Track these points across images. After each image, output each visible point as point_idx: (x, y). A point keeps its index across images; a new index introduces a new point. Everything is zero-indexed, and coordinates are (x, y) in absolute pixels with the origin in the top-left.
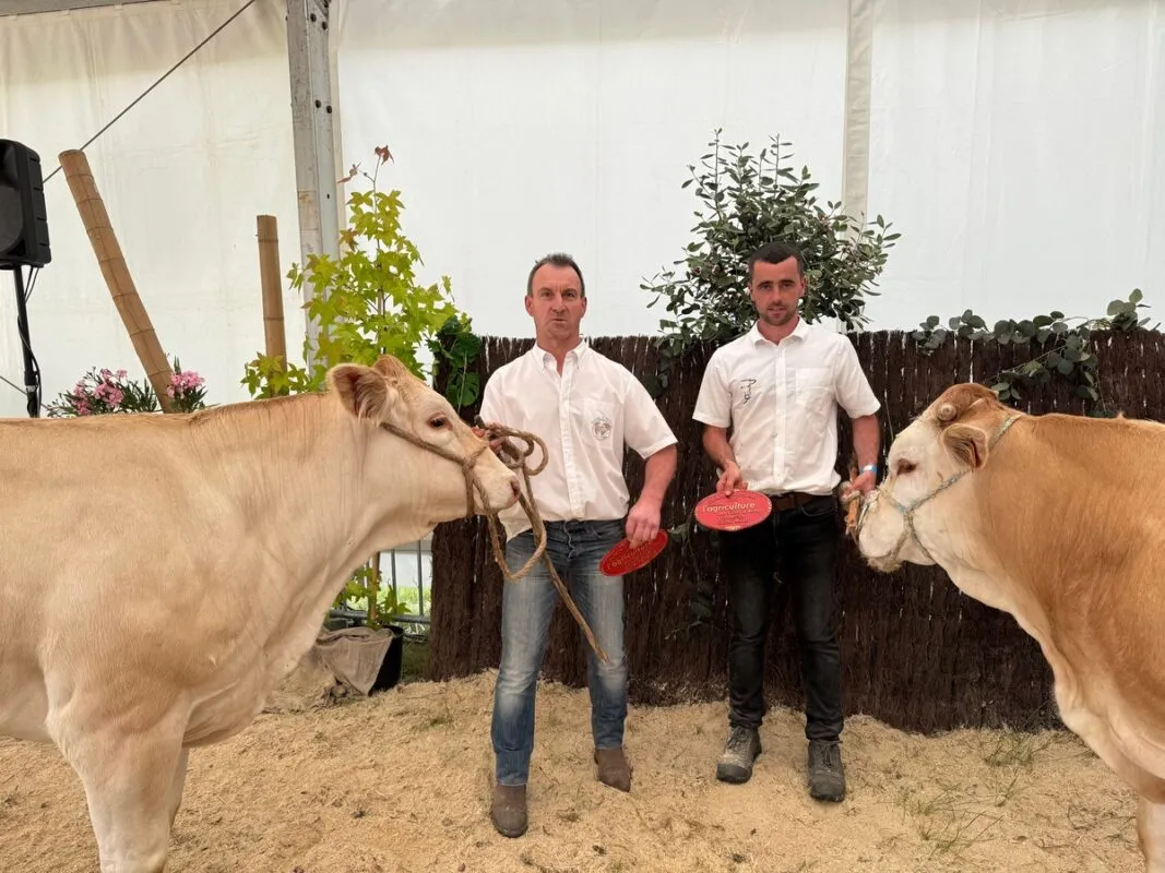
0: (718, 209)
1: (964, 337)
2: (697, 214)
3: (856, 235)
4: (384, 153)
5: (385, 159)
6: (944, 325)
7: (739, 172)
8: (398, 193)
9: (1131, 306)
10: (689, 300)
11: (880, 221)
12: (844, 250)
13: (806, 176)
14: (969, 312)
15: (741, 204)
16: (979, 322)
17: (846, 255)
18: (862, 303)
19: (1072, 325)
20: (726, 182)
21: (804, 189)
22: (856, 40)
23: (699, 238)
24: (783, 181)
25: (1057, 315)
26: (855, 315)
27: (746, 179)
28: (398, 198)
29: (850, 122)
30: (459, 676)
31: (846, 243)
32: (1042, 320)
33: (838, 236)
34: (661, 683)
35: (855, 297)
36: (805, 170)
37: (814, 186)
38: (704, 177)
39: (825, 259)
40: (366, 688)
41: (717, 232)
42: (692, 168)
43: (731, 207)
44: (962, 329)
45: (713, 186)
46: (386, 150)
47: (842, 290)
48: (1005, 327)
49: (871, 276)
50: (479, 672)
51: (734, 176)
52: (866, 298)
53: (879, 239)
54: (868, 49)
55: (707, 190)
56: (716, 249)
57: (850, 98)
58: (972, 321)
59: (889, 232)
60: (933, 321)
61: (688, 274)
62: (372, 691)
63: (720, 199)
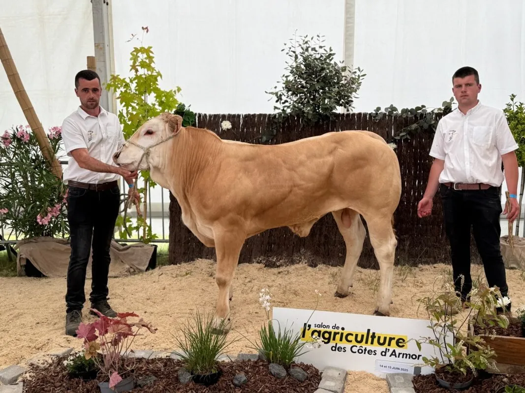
0: (296, 61)
1: (390, 115)
2: (286, 62)
3: (350, 74)
4: (146, 29)
5: (147, 31)
6: (383, 110)
7: (305, 46)
8: (151, 47)
9: (450, 104)
10: (284, 98)
11: (359, 69)
12: (345, 80)
13: (331, 50)
14: (392, 105)
15: (305, 60)
16: (395, 109)
17: (346, 82)
18: (352, 101)
19: (429, 111)
20: (299, 50)
21: (330, 55)
23: (288, 73)
24: (321, 51)
25: (423, 106)
26: (350, 106)
27: (307, 50)
28: (151, 50)
29: (347, 22)
30: (185, 262)
31: (346, 77)
32: (418, 108)
33: (343, 74)
34: (273, 258)
35: (350, 99)
36: (330, 48)
37: (334, 54)
38: (290, 48)
39: (338, 83)
40: (144, 268)
41: (296, 71)
42: (285, 44)
43: (300, 59)
44: (389, 112)
45: (294, 52)
46: (147, 28)
47: (345, 96)
48: (405, 111)
49: (355, 91)
50: (193, 260)
51: (302, 48)
52: (353, 99)
53: (359, 76)
55: (292, 53)
56: (295, 78)
57: (347, 12)
58: (393, 109)
59: (362, 73)
60: (379, 109)
61: (283, 88)
62: (147, 269)
63: (296, 57)
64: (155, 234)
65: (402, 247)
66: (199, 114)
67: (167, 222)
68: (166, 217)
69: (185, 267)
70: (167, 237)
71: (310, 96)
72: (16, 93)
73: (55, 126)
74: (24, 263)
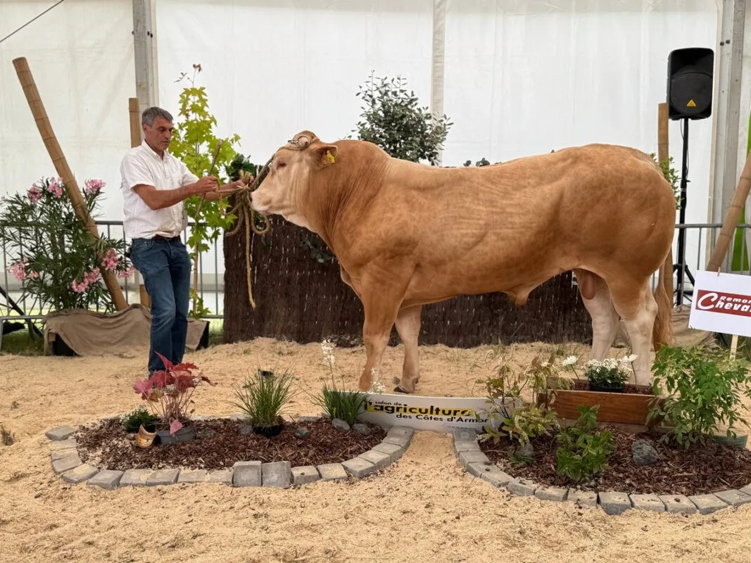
0: (372, 107)
2: (362, 108)
3: (435, 122)
4: (198, 67)
5: (200, 70)
7: (383, 90)
8: (204, 88)
11: (445, 117)
12: (430, 129)
13: (413, 95)
14: (484, 159)
15: (383, 106)
17: (431, 131)
18: (437, 153)
20: (376, 95)
21: (412, 100)
22: (437, 19)
23: (364, 120)
24: (402, 95)
26: (435, 159)
27: (386, 94)
28: (204, 91)
29: (435, 62)
30: (243, 340)
31: (431, 125)
33: (428, 122)
34: (346, 337)
35: (434, 151)
36: (412, 92)
37: (416, 99)
38: (366, 92)
39: (422, 132)
40: (195, 347)
41: (373, 118)
42: (361, 87)
43: (378, 105)
45: (371, 96)
46: (199, 66)
47: (430, 147)
49: (440, 142)
50: (253, 339)
51: (380, 92)
52: (439, 151)
53: (445, 125)
54: (443, 25)
55: (368, 98)
56: (372, 126)
57: (435, 49)
58: (485, 163)
59: (449, 122)
60: (467, 162)
61: (359, 137)
62: (198, 348)
63: (374, 102)
64: (207, 309)
65: (495, 324)
66: (260, 166)
67: (221, 297)
68: (220, 291)
69: (242, 345)
70: (221, 313)
71: (390, 147)
72: (45, 140)
73: (93, 179)
74: (53, 339)
